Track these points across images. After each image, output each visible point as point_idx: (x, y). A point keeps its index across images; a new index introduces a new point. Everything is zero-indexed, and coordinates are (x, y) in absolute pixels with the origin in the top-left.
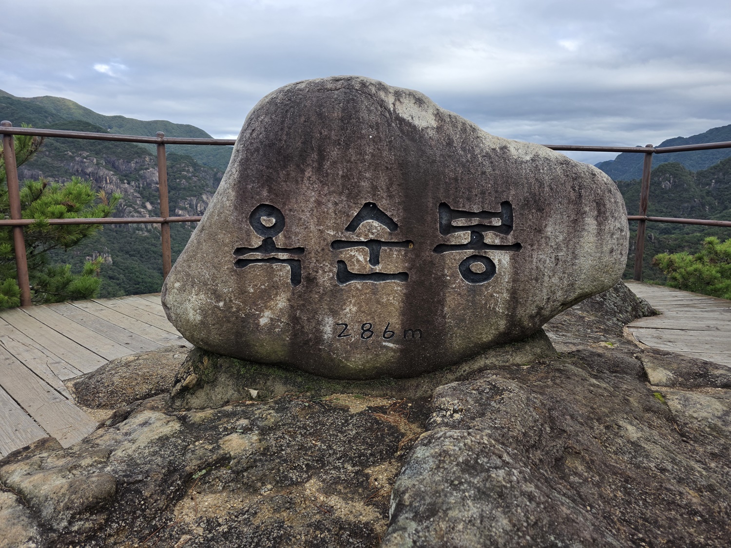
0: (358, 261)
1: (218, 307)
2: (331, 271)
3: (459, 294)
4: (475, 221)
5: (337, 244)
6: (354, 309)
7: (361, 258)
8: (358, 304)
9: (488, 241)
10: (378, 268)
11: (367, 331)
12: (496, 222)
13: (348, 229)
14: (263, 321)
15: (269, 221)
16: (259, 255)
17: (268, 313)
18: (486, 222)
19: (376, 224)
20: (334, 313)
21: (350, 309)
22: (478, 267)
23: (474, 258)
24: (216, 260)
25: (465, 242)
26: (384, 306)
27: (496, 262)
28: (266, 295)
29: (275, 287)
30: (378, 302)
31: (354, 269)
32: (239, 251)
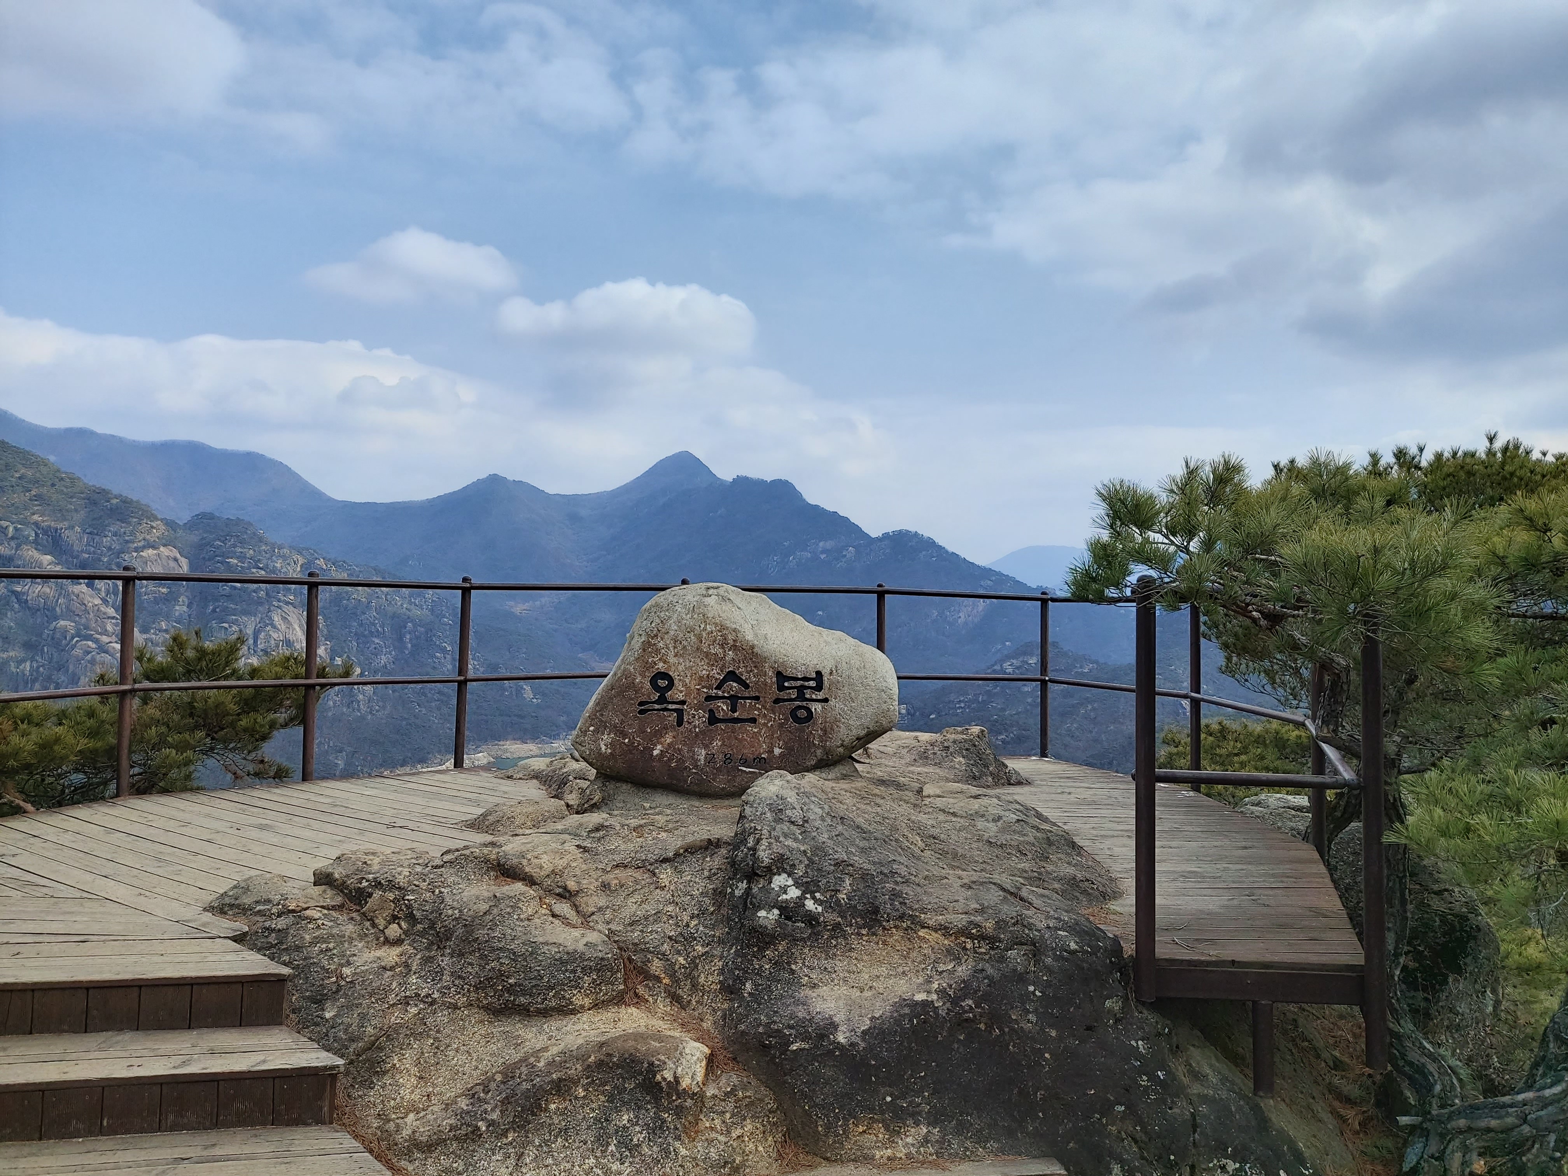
0: (723, 709)
1: (624, 743)
2: (704, 716)
3: (790, 732)
4: (799, 683)
5: (709, 698)
6: (719, 744)
7: (725, 708)
8: (723, 740)
9: (808, 696)
10: (736, 715)
11: (728, 759)
12: (812, 684)
13: (716, 689)
14: (655, 753)
15: (662, 683)
16: (657, 706)
17: (659, 747)
18: (806, 684)
19: (735, 684)
20: (706, 747)
21: (717, 743)
22: (802, 713)
23: (800, 707)
24: (624, 710)
25: (793, 697)
26: (740, 741)
27: (813, 710)
28: (658, 734)
29: (666, 728)
30: (736, 739)
31: (721, 715)
32: (641, 704)
